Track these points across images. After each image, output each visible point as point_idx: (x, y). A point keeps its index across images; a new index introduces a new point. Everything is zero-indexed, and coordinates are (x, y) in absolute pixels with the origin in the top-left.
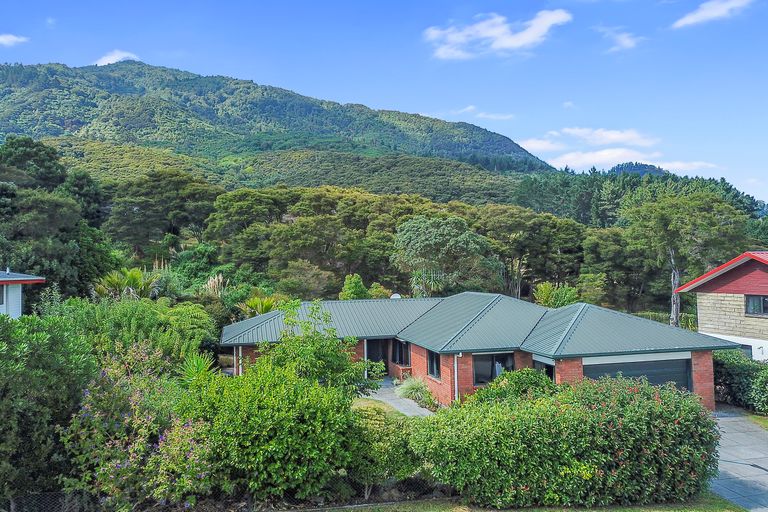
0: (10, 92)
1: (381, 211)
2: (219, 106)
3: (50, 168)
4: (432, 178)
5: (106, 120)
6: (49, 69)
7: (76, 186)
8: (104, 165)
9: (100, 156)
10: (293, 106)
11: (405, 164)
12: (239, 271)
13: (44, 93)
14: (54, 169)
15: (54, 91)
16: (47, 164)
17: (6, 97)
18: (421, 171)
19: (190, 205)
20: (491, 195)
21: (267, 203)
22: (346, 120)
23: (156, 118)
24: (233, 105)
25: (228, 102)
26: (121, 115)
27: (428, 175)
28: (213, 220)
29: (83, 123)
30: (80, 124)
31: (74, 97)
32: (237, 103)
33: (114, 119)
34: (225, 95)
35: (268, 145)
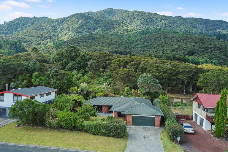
0: (79, 21)
1: (151, 66)
2: (133, 21)
3: (77, 53)
4: (198, 43)
5: (101, 28)
6: (88, 13)
7: (82, 57)
8: (99, 42)
9: (98, 39)
10: (156, 19)
11: (190, 38)
12: (114, 81)
13: (86, 21)
14: (78, 53)
15: (89, 20)
16: (76, 52)
17: (78, 23)
18: (195, 41)
19: (107, 62)
20: (220, 49)
21: (124, 62)
22: (174, 22)
23: (115, 26)
24: (138, 20)
25: (136, 19)
26: (105, 26)
27: (197, 43)
28: (111, 66)
29: (96, 29)
30: (95, 29)
31: (94, 21)
32: (139, 19)
33: (104, 27)
34: (135, 17)
35: (146, 33)
